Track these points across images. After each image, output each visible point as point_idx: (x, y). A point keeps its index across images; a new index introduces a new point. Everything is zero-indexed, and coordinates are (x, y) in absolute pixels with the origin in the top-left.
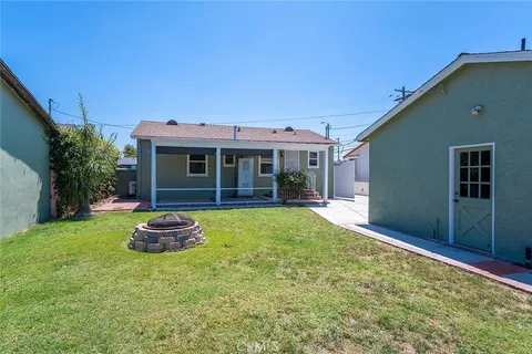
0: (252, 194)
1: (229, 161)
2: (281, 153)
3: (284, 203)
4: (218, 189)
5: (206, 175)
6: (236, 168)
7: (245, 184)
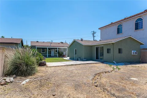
0: (54, 56)
1: (49, 50)
2: (58, 48)
3: (59, 57)
4: (47, 55)
5: (45, 52)
6: (51, 51)
7: (52, 54)
